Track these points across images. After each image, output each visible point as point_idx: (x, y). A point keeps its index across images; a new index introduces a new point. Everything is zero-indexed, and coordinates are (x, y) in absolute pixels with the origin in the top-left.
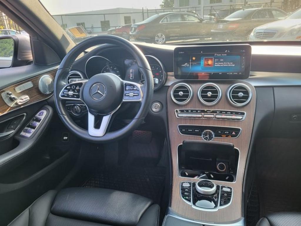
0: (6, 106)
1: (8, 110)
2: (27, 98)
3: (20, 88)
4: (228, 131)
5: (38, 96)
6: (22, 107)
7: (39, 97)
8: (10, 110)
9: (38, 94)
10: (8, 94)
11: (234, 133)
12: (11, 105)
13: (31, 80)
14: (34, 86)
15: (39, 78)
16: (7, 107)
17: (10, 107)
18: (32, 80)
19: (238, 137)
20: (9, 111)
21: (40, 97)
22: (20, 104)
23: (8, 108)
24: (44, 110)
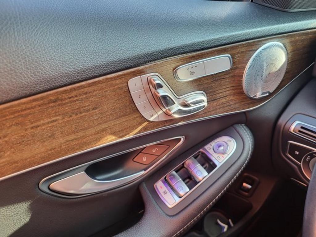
0: (134, 119)
1: (140, 128)
2: (203, 101)
3: (192, 70)
5: (231, 98)
6: (181, 123)
7: (232, 103)
8: (145, 129)
9: (234, 94)
10: (149, 82)
12: (152, 116)
13: (232, 48)
14: (231, 69)
15: (254, 48)
16: (139, 120)
17: (148, 121)
18: (234, 51)
20: (140, 132)
21: (235, 104)
22: (177, 116)
23: (140, 124)
24: (231, 139)
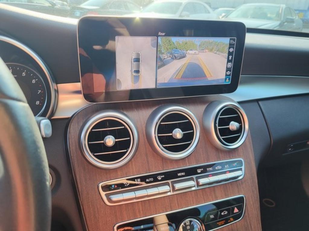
4: (226, 210)
11: (236, 210)
19: (244, 216)
